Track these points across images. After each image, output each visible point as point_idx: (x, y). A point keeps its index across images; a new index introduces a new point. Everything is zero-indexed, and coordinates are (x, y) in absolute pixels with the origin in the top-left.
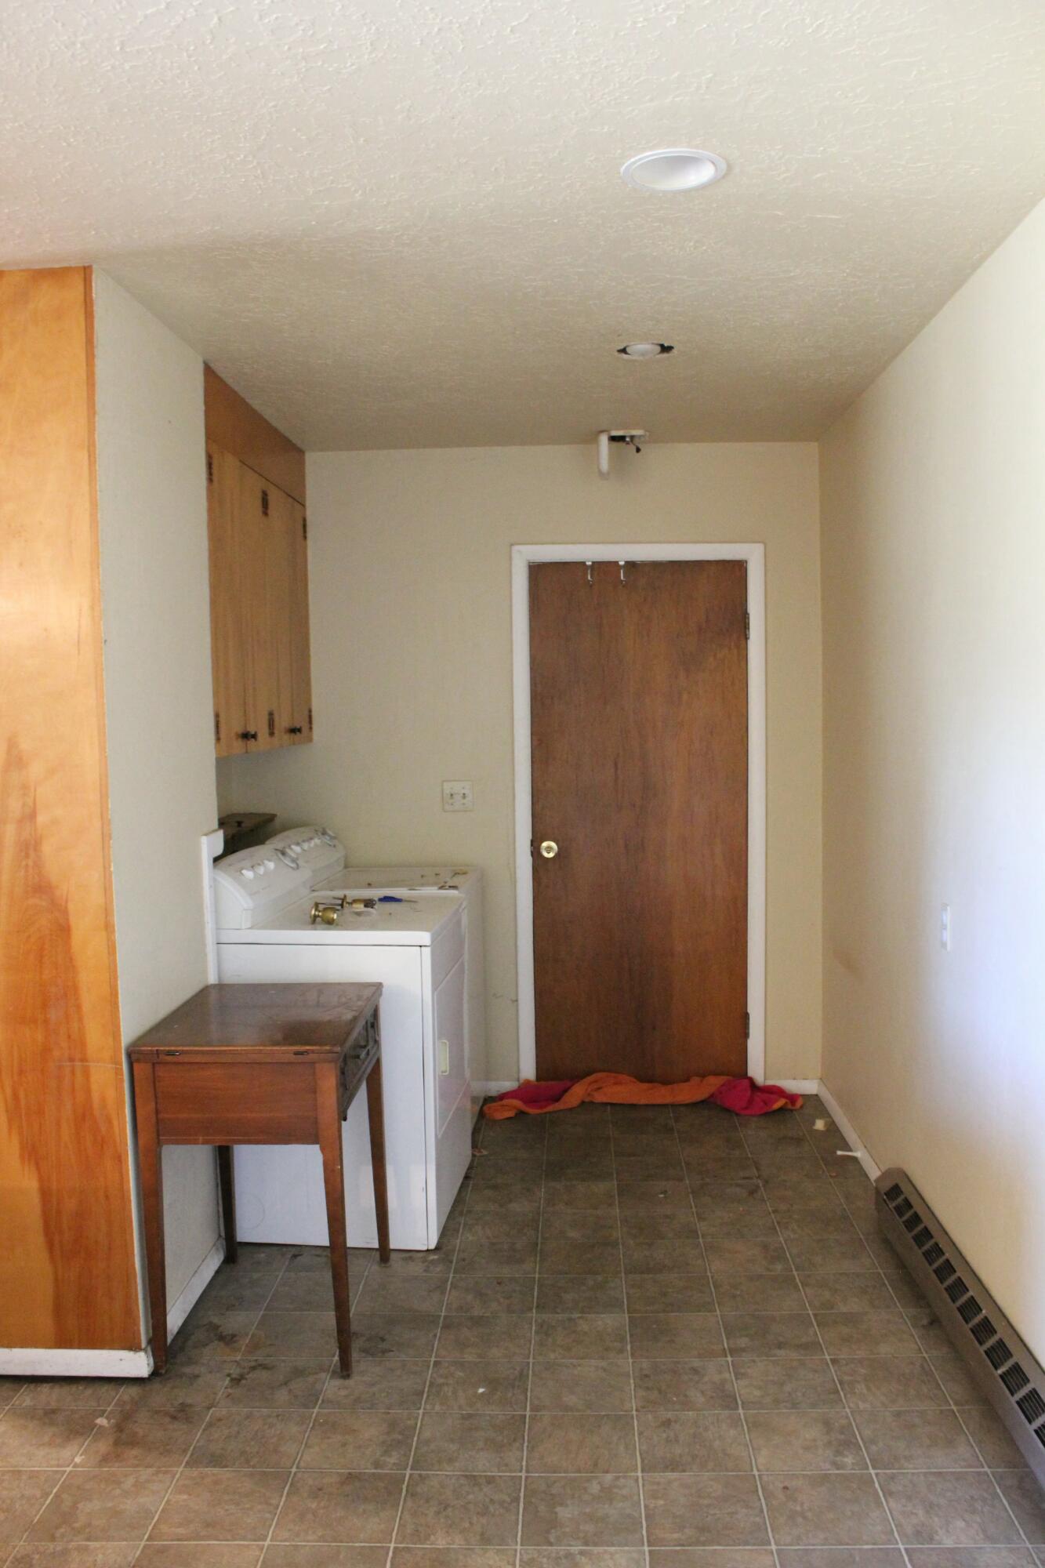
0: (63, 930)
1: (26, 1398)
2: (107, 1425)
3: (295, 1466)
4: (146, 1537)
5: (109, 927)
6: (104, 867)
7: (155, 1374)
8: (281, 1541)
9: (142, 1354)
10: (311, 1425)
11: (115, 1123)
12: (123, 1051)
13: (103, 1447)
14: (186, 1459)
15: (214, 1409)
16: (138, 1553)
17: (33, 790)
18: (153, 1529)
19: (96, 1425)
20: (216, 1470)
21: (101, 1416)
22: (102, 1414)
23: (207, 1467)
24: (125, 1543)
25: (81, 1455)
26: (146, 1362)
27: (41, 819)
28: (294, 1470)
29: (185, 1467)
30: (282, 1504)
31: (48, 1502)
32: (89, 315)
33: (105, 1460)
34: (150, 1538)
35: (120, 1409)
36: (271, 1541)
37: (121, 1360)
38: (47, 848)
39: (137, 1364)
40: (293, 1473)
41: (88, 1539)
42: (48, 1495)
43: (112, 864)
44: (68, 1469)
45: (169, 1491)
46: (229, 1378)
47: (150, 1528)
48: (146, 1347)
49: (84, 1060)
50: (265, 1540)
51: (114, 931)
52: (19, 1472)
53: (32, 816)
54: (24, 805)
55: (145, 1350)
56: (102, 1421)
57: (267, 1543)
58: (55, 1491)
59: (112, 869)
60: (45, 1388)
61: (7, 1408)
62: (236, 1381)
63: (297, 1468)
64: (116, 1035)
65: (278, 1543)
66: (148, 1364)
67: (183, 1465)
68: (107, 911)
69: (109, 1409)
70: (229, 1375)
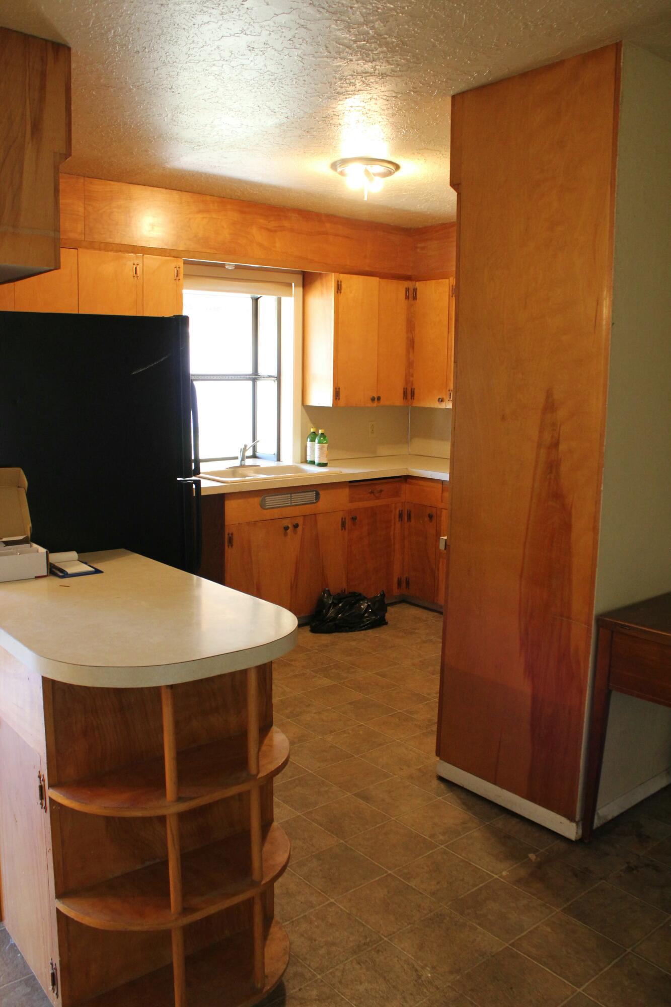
0: (567, 526)
1: (500, 822)
2: (533, 860)
3: (631, 948)
4: (511, 942)
5: (595, 529)
6: (597, 487)
7: (580, 841)
8: (588, 994)
9: (574, 825)
10: (661, 925)
11: (582, 665)
12: (594, 617)
13: (523, 873)
14: (565, 906)
15: (604, 881)
16: (501, 949)
17: (558, 426)
18: (518, 940)
19: (528, 857)
20: (579, 923)
21: (534, 853)
22: (535, 851)
23: (574, 918)
24: (497, 938)
25: (507, 872)
26: (575, 831)
27: (563, 447)
28: (629, 950)
29: (562, 911)
30: (606, 969)
31: (473, 890)
32: (617, 80)
33: (519, 881)
34: (512, 945)
35: (548, 853)
36: (583, 990)
37: (561, 823)
38: (564, 468)
39: (569, 829)
40: (626, 953)
41: (479, 925)
42: (476, 886)
43: (602, 485)
44: (496, 876)
45: (542, 921)
46: (626, 865)
47: (517, 938)
48: (579, 821)
49: (569, 618)
50: (579, 987)
51: (598, 533)
52: (470, 864)
53: (555, 445)
54: (552, 437)
55: (577, 823)
56: (532, 856)
57: (579, 990)
58: (481, 885)
59: (602, 489)
60: (514, 821)
61: (487, 823)
62: (630, 869)
63: (632, 950)
64: (590, 605)
65: (586, 995)
66: (577, 833)
67: (561, 909)
68: (596, 519)
69: (541, 851)
70: (628, 863)
